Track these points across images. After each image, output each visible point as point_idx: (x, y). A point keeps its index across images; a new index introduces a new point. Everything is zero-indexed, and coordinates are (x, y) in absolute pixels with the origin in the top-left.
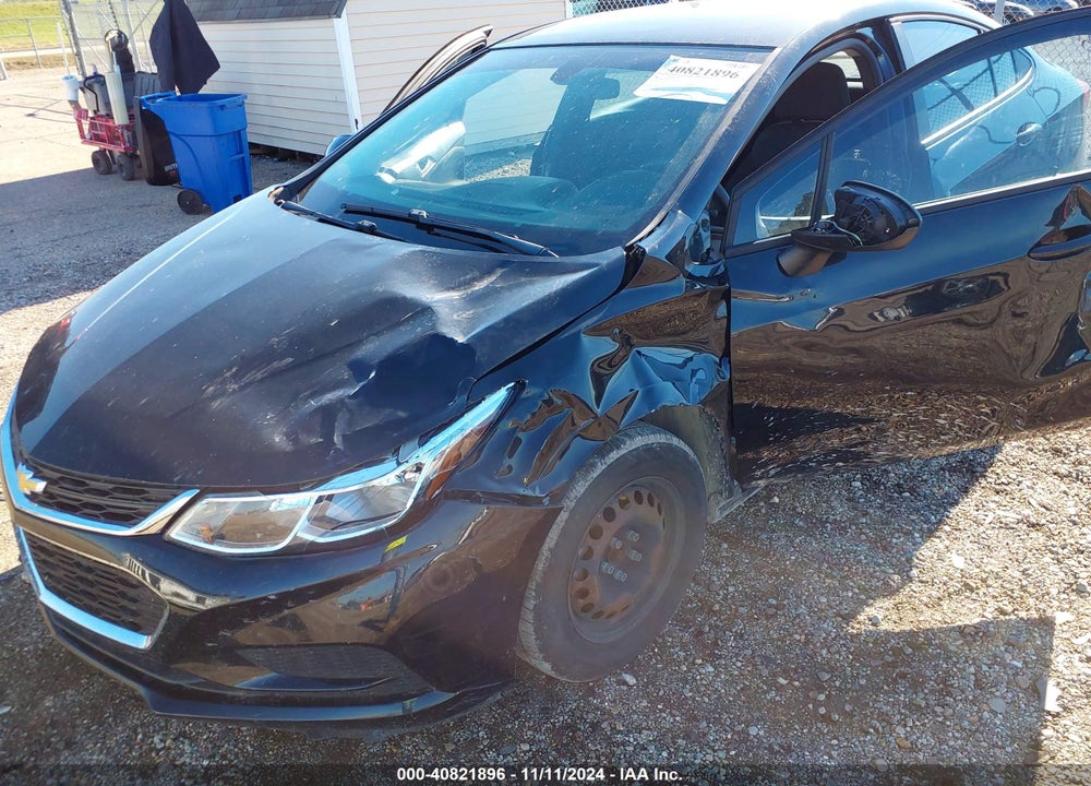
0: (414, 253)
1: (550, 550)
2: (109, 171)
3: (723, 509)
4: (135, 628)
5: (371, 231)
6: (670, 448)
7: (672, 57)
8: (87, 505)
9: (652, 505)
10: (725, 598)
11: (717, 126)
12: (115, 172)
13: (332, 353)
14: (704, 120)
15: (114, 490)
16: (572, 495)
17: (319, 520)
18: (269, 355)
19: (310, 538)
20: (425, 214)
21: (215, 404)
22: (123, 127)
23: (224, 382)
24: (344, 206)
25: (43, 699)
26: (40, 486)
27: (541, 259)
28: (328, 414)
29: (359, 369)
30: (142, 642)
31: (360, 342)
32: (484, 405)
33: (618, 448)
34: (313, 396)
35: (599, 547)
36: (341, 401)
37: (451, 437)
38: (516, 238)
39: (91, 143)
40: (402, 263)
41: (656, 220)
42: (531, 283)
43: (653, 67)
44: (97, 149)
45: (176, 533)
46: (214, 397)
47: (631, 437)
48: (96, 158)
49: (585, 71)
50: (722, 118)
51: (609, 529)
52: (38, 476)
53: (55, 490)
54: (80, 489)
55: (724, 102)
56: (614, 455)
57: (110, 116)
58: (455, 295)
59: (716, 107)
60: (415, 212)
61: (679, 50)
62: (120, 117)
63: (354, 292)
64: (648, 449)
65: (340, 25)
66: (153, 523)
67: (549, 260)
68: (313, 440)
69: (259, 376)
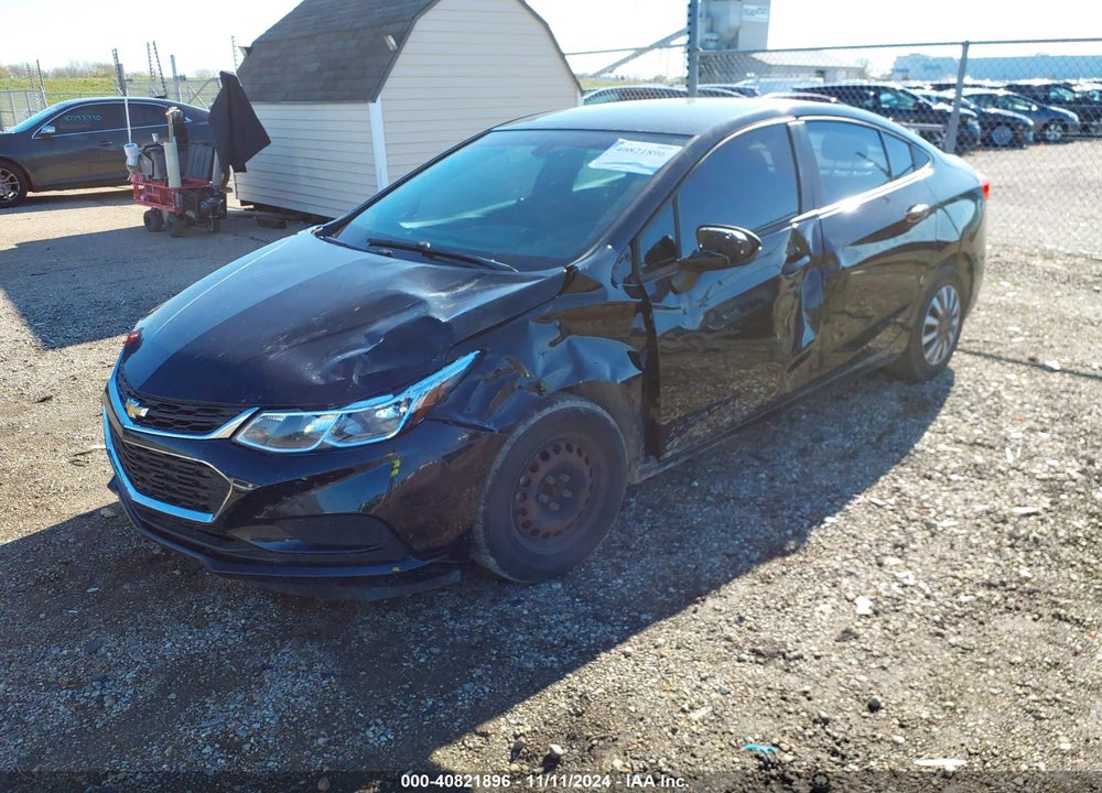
0: (418, 268)
1: (496, 471)
2: (158, 230)
3: (642, 473)
4: (205, 509)
5: (388, 255)
6: (594, 414)
7: (621, 140)
8: (178, 422)
9: (580, 455)
10: (641, 542)
11: (642, 190)
12: (164, 230)
13: (355, 328)
14: (636, 184)
15: (199, 410)
16: (514, 434)
17: (339, 433)
18: (310, 328)
19: (332, 443)
20: (429, 245)
21: (272, 357)
22: (175, 190)
23: (278, 343)
24: (369, 240)
25: (122, 584)
26: (143, 412)
27: (507, 273)
28: (348, 364)
29: (372, 337)
30: (208, 518)
31: (374, 322)
32: (457, 363)
33: (552, 406)
34: (340, 353)
35: (536, 479)
36: (359, 356)
37: (432, 382)
38: (493, 261)
39: (145, 204)
40: (407, 274)
41: (591, 251)
42: (498, 288)
43: (606, 146)
44: (149, 208)
45: (240, 438)
46: (271, 352)
47: (563, 401)
48: (147, 217)
49: (557, 149)
50: (647, 185)
51: (544, 467)
52: (143, 405)
53: (154, 413)
54: (173, 411)
55: (651, 173)
56: (548, 411)
57: (165, 180)
58: (444, 294)
59: (644, 176)
60: (422, 243)
61: (625, 135)
62: (174, 181)
63: (372, 291)
64: (575, 410)
65: (375, 109)
66: (224, 432)
67: (512, 273)
68: (338, 379)
69: (303, 340)
